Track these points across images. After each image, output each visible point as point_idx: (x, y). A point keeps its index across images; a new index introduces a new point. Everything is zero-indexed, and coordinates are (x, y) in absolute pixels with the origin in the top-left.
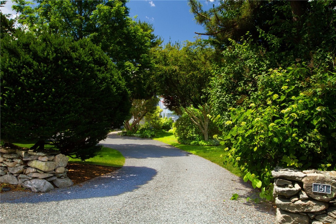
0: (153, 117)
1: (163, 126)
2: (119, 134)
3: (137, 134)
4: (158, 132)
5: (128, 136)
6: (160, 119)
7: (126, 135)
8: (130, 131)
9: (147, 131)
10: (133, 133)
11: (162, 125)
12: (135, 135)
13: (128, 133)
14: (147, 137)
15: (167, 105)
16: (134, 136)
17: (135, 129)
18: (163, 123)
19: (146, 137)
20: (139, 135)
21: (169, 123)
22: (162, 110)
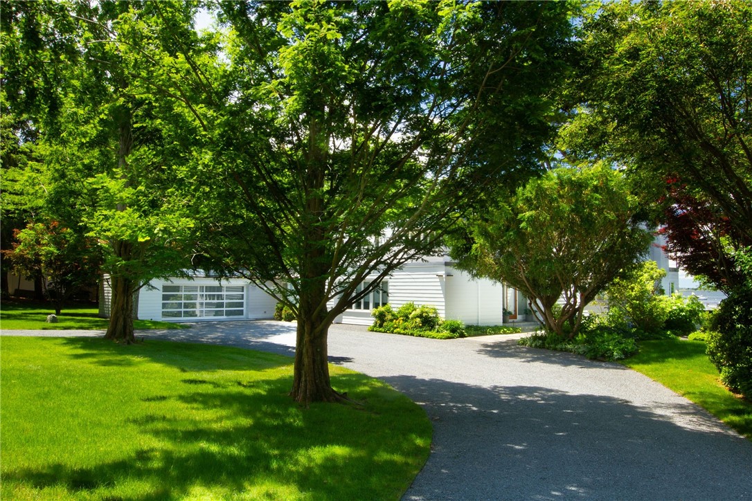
0: (633, 294)
1: (667, 321)
2: (524, 342)
3: (576, 342)
4: (649, 339)
5: (548, 349)
6: (655, 299)
7: (542, 347)
8: (554, 334)
9: (611, 337)
10: (564, 340)
11: (666, 318)
12: (569, 346)
13: (548, 340)
14: (609, 357)
15: (680, 258)
16: (567, 350)
17: (573, 328)
18: (668, 310)
19: (603, 356)
20: (582, 349)
21: (690, 311)
22: (662, 272)
